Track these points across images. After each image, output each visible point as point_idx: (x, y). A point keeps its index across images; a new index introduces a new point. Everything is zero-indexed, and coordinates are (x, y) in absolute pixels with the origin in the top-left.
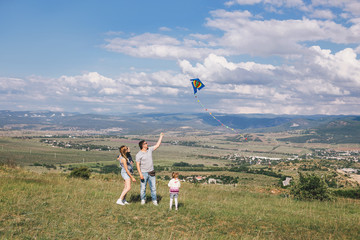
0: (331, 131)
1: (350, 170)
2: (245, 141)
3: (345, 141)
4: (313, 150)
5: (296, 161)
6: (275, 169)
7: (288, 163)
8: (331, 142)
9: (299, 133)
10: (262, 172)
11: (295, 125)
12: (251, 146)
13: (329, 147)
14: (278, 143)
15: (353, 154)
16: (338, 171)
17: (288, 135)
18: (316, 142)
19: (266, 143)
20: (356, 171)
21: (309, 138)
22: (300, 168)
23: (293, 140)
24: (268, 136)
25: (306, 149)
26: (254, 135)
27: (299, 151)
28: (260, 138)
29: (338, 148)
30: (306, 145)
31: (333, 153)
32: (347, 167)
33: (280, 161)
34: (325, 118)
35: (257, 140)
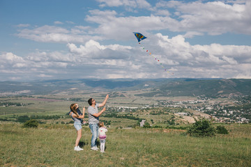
0: (170, 88)
1: (183, 113)
2: (114, 97)
3: (178, 95)
4: (159, 101)
5: (148, 109)
6: (134, 115)
7: (142, 110)
8: (169, 96)
9: (149, 91)
10: (126, 117)
11: (146, 85)
12: (118, 100)
13: (168, 99)
14: (135, 97)
15: (184, 103)
16: (176, 114)
17: (142, 92)
18: (160, 96)
19: (128, 97)
20: (186, 114)
21: (155, 93)
22: (151, 114)
23: (145, 95)
24: (129, 93)
25: (154, 101)
26: (120, 93)
27: (149, 102)
28: (124, 94)
29: (174, 99)
30: (154, 98)
31: (172, 103)
32: (181, 112)
33: (137, 109)
34: (165, 80)
35: (122, 96)
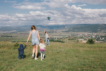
0: (76, 28)
1: (82, 39)
2: (52, 32)
3: (80, 31)
4: (72, 34)
5: (67, 37)
6: (61, 40)
7: (65, 38)
8: (76, 32)
9: (67, 30)
10: (58, 41)
11: (66, 27)
12: (54, 34)
13: (76, 33)
14: (62, 33)
15: (83, 35)
16: (79, 40)
17: (64, 30)
18: (72, 32)
19: (58, 33)
20: (84, 39)
21: (70, 31)
22: (68, 40)
23: (66, 32)
24: (59, 31)
25: (70, 34)
27: (68, 35)
28: (57, 31)
29: (78, 33)
30: (70, 33)
31: (77, 35)
32: (81, 38)
33: (62, 38)
34: (74, 25)
35: (56, 32)
